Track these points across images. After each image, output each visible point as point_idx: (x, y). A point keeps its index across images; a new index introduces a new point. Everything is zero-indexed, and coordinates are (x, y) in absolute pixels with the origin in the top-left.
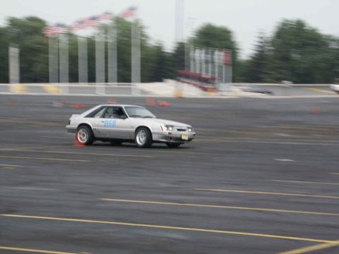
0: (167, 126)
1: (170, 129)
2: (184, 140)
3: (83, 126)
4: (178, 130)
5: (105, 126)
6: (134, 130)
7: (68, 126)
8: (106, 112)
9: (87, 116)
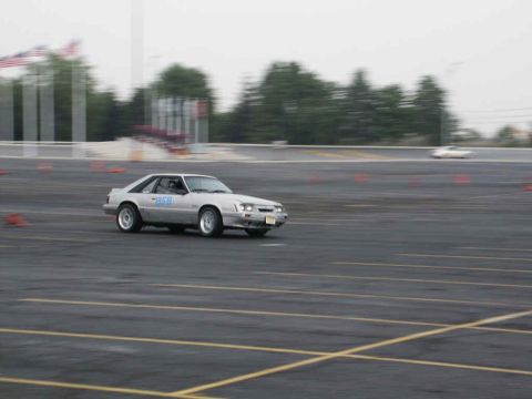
0: (245, 205)
1: (249, 208)
2: (270, 225)
3: (127, 205)
4: (261, 210)
5: (157, 205)
6: (197, 210)
7: (106, 205)
8: (158, 184)
9: (132, 191)
